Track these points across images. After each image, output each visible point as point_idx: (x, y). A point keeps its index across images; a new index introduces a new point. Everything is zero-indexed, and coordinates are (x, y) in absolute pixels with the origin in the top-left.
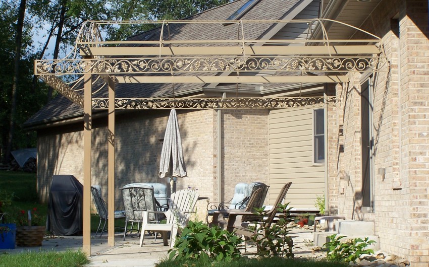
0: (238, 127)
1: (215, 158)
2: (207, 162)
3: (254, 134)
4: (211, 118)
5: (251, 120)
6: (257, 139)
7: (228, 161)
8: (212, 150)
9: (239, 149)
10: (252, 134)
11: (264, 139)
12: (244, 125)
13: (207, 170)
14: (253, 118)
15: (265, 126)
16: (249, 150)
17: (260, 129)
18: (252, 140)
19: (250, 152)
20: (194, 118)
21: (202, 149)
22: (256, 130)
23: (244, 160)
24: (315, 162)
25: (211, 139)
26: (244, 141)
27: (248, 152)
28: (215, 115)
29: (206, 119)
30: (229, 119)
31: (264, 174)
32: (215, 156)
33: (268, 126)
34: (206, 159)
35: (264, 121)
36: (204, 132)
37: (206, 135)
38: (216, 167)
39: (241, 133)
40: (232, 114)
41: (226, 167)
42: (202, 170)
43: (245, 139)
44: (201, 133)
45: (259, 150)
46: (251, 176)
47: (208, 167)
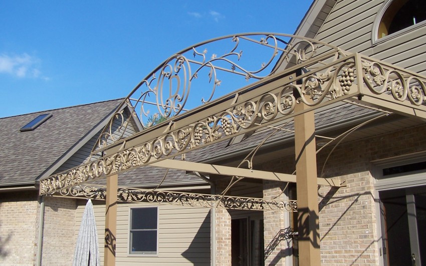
0: (55, 218)
1: (36, 247)
2: (25, 250)
3: (65, 225)
4: (35, 209)
5: (64, 213)
6: (67, 230)
7: (45, 250)
8: (34, 239)
9: (54, 239)
10: (64, 225)
11: (72, 230)
12: (59, 217)
13: (25, 257)
14: (66, 211)
15: (73, 219)
16: (61, 239)
17: (70, 221)
18: (64, 231)
19: (62, 241)
20: (11, 208)
21: (20, 237)
22: (67, 222)
23: (57, 248)
24: (130, 253)
25: (33, 228)
26: (58, 231)
27: (60, 241)
28: (39, 207)
29: (27, 210)
30: (48, 211)
31: (70, 261)
32: (36, 245)
33: (75, 219)
34: (24, 247)
35: (73, 214)
36: (24, 222)
37: (26, 224)
38: (35, 255)
39: (56, 224)
40: (51, 207)
41: (43, 255)
42: (18, 257)
43: (59, 229)
44: (18, 222)
45: (68, 239)
46: (61, 263)
47: (26, 255)
